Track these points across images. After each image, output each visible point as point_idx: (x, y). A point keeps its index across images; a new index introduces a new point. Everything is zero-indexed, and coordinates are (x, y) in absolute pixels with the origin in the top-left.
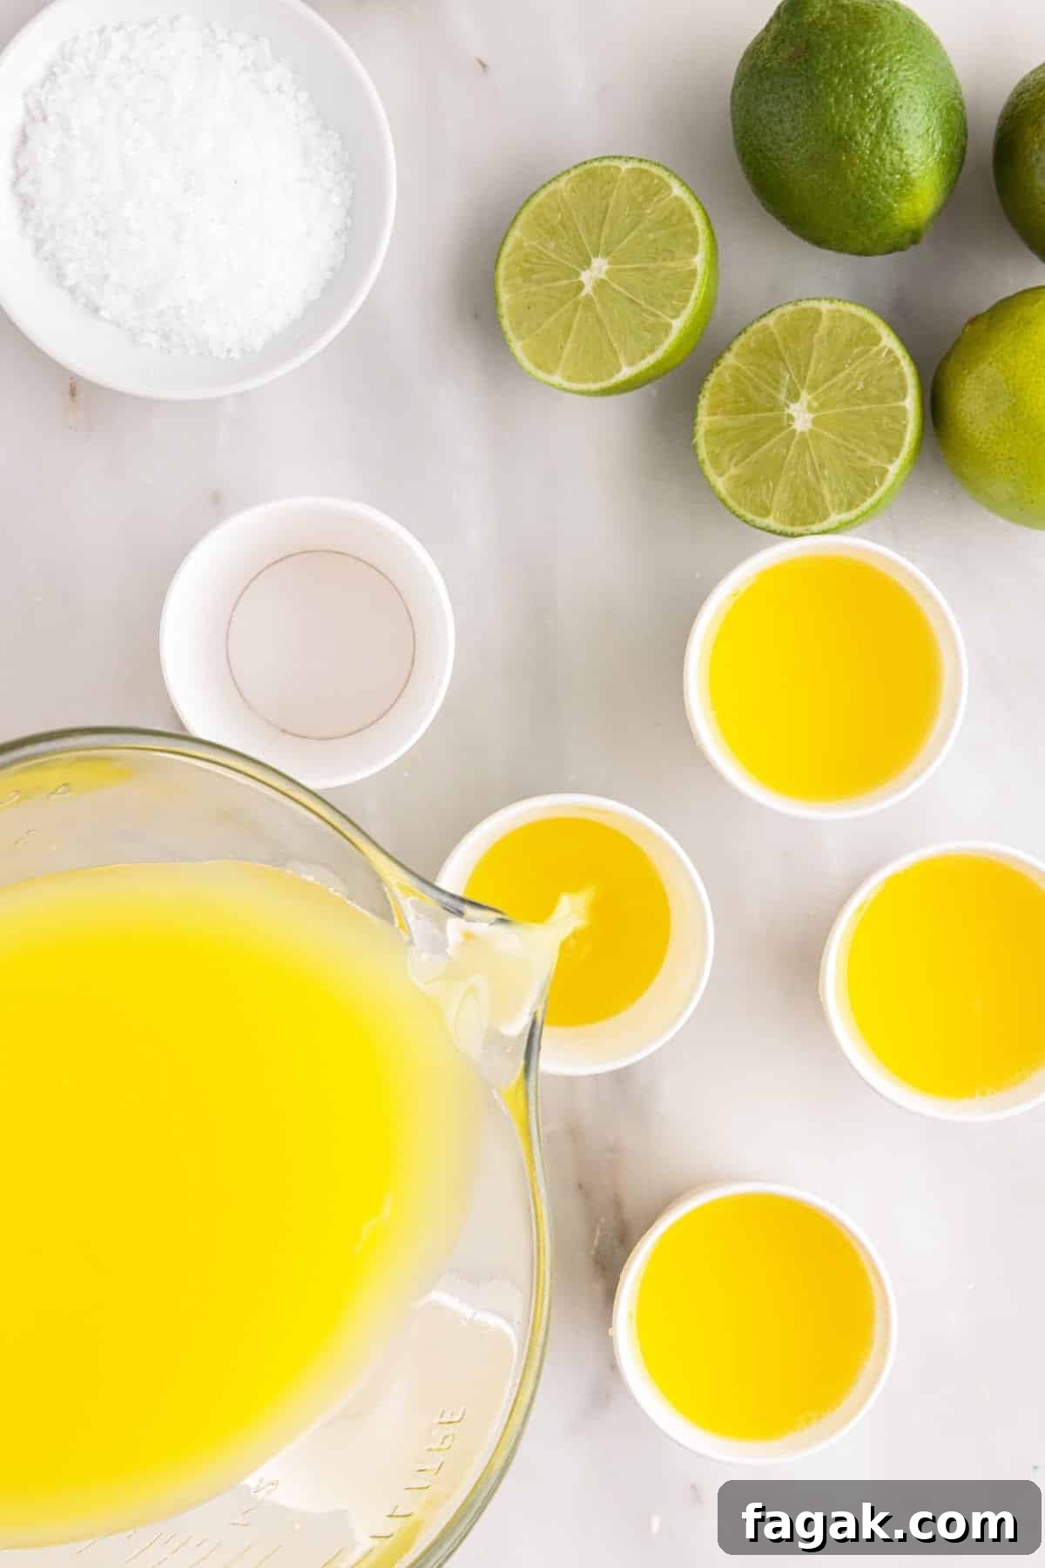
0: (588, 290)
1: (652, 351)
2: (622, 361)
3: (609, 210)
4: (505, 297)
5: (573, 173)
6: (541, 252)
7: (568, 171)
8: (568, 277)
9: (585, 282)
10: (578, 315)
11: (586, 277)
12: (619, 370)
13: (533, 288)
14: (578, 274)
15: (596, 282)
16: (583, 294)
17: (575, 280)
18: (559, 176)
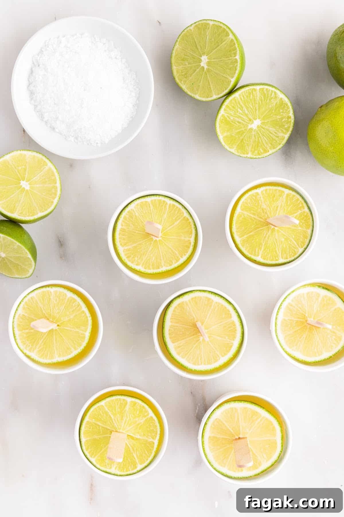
0: (206, 67)
1: (236, 70)
2: (230, 78)
3: (196, 42)
4: (184, 87)
5: (178, 40)
6: (185, 67)
7: (177, 41)
8: (198, 68)
9: (204, 66)
11: (202, 64)
12: (231, 82)
13: (191, 78)
14: (200, 65)
15: (206, 64)
16: (205, 69)
17: (200, 67)
18: (175, 44)
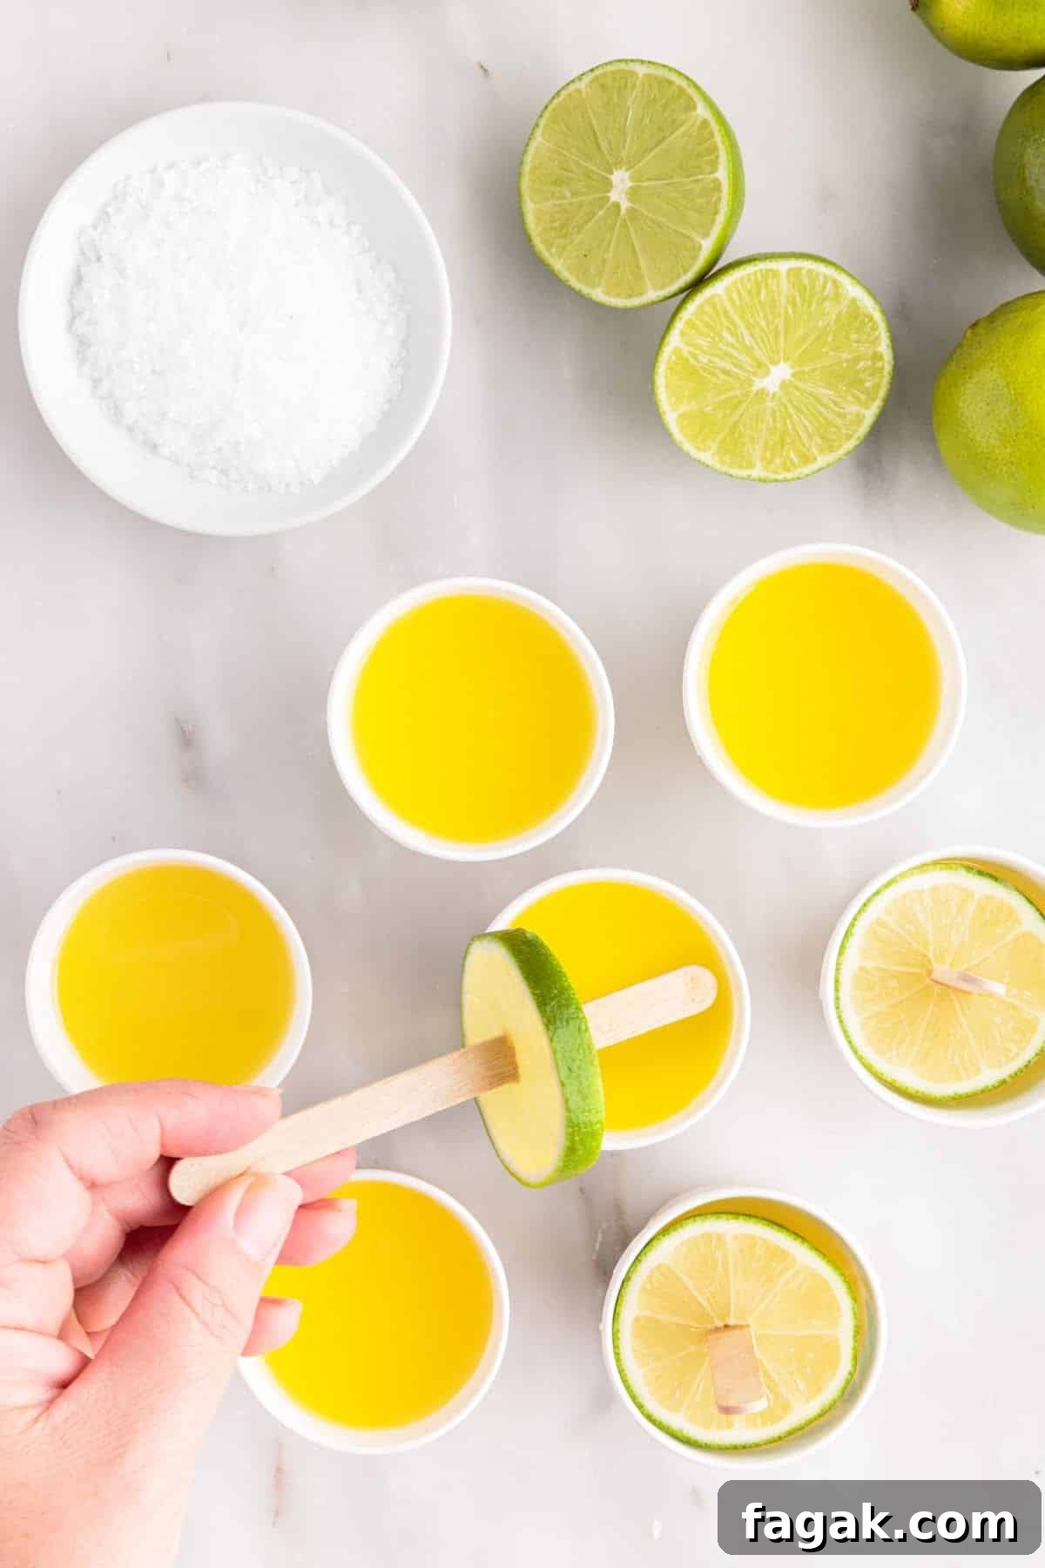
0: (624, 204)
1: (716, 212)
2: (698, 239)
3: (596, 128)
4: (558, 265)
5: (542, 122)
6: (561, 206)
7: (537, 124)
8: (601, 207)
9: (618, 200)
10: (631, 229)
11: (614, 196)
12: (700, 248)
13: (578, 238)
14: (607, 199)
15: (627, 194)
16: (623, 211)
17: (607, 206)
18: (532, 134)
